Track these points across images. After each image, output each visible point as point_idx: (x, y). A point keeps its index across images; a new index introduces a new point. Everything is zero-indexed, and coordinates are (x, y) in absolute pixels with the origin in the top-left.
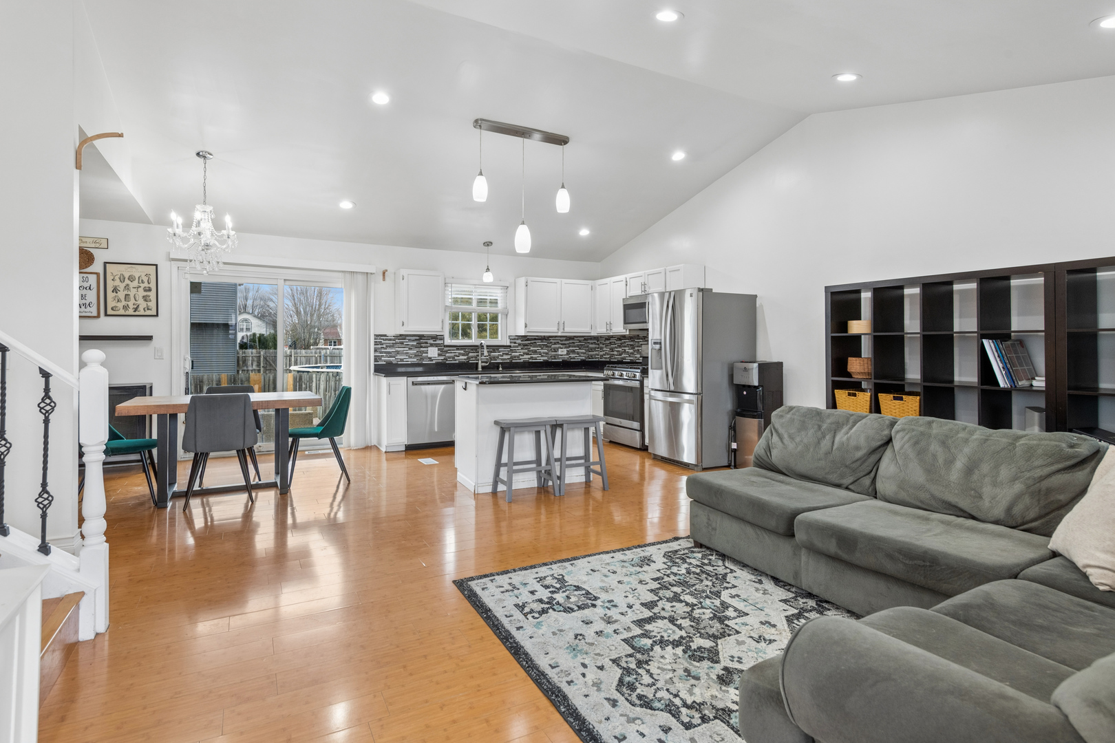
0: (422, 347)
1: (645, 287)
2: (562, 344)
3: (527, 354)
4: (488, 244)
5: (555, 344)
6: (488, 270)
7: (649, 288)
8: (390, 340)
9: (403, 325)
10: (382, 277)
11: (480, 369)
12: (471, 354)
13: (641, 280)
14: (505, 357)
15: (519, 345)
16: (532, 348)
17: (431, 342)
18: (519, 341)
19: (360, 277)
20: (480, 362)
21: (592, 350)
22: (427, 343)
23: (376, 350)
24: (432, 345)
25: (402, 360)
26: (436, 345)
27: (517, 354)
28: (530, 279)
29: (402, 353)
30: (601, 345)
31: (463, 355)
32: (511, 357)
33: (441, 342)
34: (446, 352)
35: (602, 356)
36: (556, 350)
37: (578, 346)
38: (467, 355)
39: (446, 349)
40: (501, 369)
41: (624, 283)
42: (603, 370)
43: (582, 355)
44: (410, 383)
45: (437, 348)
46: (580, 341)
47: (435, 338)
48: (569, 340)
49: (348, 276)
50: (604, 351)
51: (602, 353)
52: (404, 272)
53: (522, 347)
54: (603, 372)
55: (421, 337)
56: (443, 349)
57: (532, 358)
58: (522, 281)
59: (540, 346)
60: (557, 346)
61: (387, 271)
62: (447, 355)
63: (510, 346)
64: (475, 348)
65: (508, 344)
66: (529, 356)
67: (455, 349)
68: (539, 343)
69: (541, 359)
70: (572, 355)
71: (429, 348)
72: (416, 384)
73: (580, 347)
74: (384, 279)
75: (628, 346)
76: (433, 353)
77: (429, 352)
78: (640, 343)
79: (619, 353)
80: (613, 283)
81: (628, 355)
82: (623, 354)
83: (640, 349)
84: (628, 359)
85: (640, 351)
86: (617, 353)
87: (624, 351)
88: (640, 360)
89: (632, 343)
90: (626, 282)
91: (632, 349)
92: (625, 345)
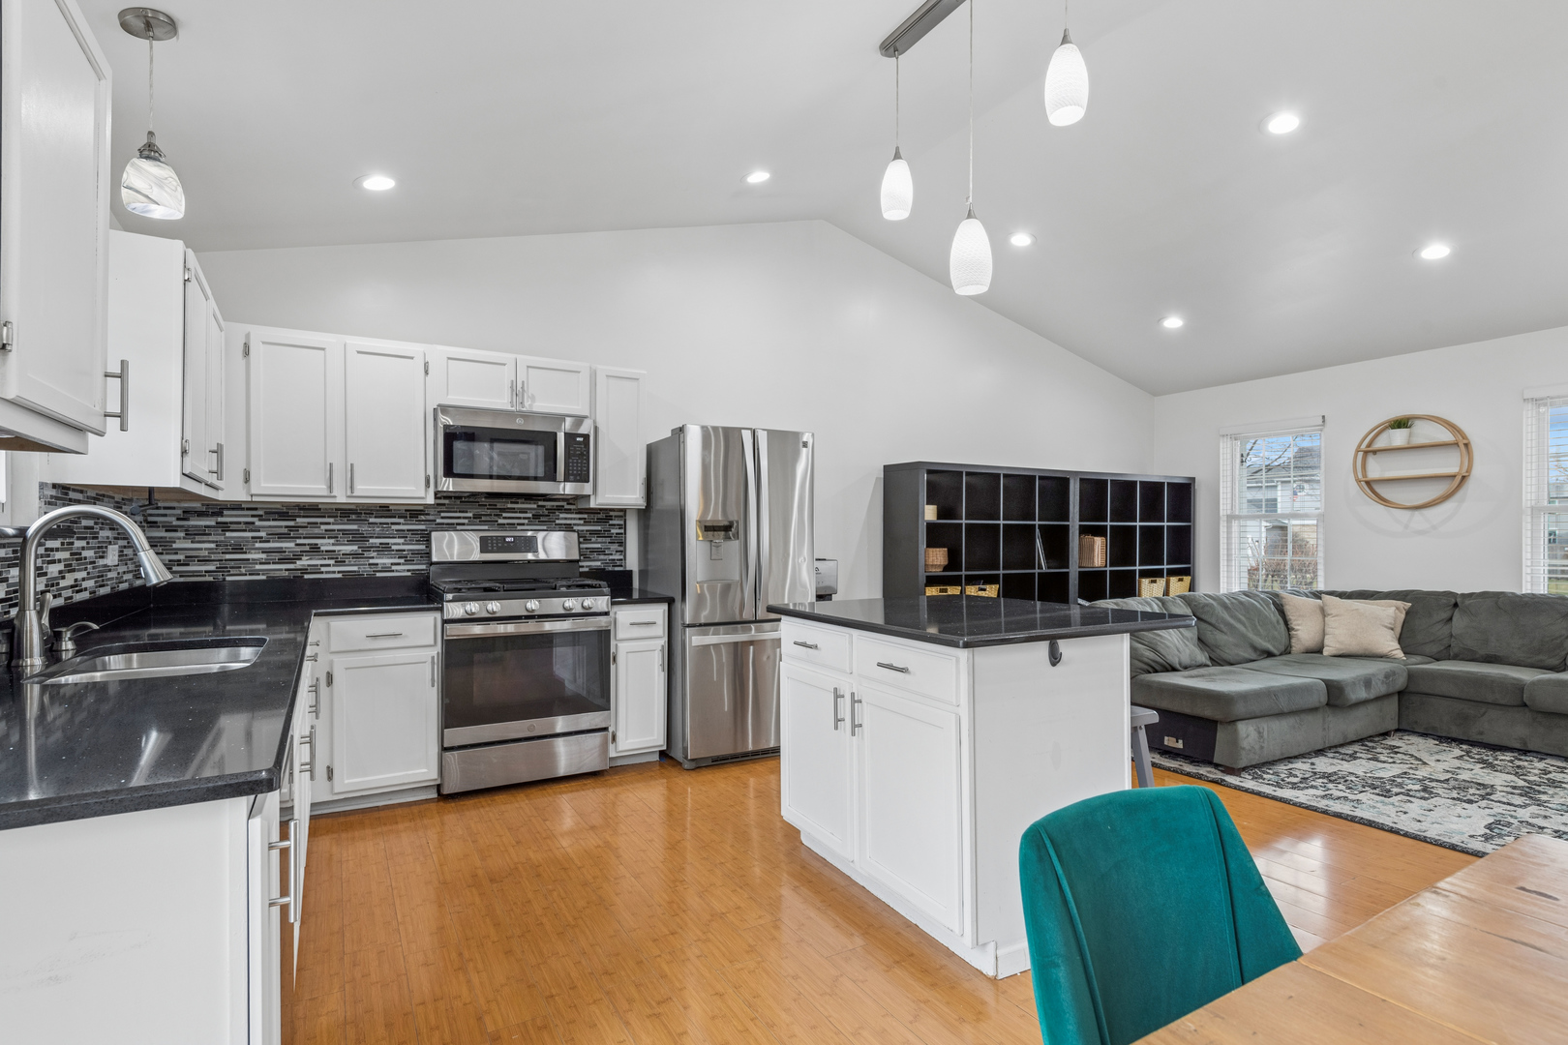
1: (519, 395)
2: (111, 527)
41: (417, 364)
78: (394, 527)
79: (277, 556)
80: (359, 352)
81: (402, 561)
82: (304, 558)
83: (395, 544)
84: (332, 571)
85: (394, 547)
86: (264, 556)
87: (307, 548)
88: (397, 571)
89: (355, 527)
90: (426, 365)
91: (351, 542)
92: (316, 531)
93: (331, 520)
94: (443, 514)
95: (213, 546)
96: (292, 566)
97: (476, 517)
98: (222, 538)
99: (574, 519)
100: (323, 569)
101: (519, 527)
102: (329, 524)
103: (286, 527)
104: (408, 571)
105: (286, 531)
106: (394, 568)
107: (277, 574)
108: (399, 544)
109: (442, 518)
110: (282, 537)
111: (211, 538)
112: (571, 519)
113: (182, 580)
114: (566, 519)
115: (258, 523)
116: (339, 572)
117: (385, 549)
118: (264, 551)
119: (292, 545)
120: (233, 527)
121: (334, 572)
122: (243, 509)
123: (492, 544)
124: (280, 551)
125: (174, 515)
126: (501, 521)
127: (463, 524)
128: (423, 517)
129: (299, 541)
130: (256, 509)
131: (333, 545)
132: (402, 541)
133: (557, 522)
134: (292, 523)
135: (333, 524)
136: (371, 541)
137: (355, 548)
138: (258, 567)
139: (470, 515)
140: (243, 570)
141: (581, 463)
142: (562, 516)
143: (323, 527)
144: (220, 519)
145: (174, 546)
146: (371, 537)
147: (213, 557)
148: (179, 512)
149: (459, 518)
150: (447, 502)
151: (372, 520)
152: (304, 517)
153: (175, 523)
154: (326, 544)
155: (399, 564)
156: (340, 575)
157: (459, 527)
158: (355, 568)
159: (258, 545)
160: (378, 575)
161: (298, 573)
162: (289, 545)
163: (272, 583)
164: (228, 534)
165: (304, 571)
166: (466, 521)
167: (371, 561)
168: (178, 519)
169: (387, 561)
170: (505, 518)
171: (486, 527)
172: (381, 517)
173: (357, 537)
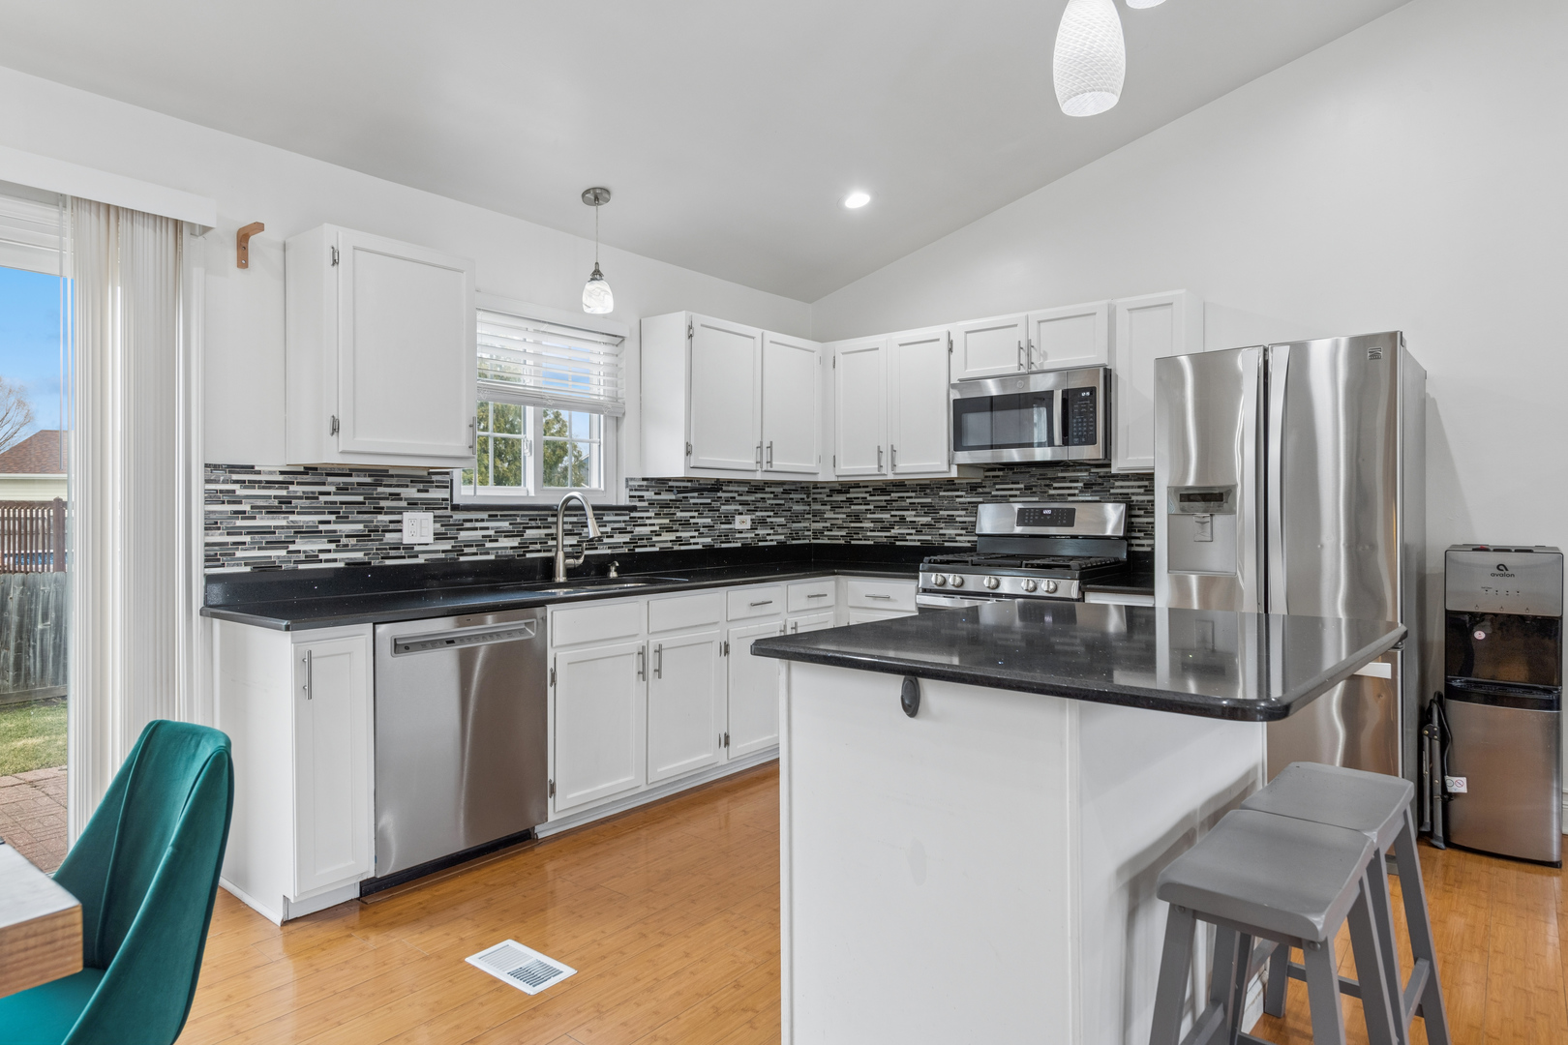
0: (379, 511)
1: (1029, 355)
2: (742, 503)
3: (669, 530)
4: (597, 196)
5: (727, 501)
6: (597, 275)
7: (1045, 355)
8: (270, 484)
9: (335, 430)
10: (232, 254)
11: (561, 578)
12: (530, 533)
13: (1018, 335)
14: (619, 539)
15: (652, 504)
16: (679, 514)
17: (411, 492)
18: (649, 495)
19: (148, 239)
20: (561, 555)
21: (797, 517)
22: (396, 497)
23: (210, 526)
24: (413, 505)
25: (312, 558)
26: (429, 506)
27: (646, 530)
28: (699, 319)
29: (312, 533)
30: (817, 507)
31: (509, 535)
32: (633, 542)
33: (444, 494)
34: (460, 527)
35: (817, 534)
36: (728, 519)
37: (771, 508)
38: (520, 534)
39: (459, 516)
40: (613, 574)
41: (944, 345)
42: (917, 570)
43: (780, 530)
44: (385, 647)
45: (430, 515)
46: (776, 497)
47: (424, 479)
48: (756, 492)
49: (92, 222)
50: (825, 520)
51: (819, 526)
52: (331, 235)
53: (657, 510)
54: (917, 578)
55: (379, 475)
56: (451, 516)
57: (679, 540)
58: (678, 321)
59: (696, 507)
60: (732, 507)
61: (259, 227)
62: (463, 535)
63: (634, 509)
64: (542, 514)
65: (624, 501)
66: (672, 536)
67: (484, 515)
68: (694, 499)
69: (701, 542)
70: (761, 532)
71: (407, 516)
72: (407, 648)
73: (776, 510)
74: (243, 261)
75: (913, 506)
76: (418, 531)
77: (405, 526)
78: (958, 500)
79: (879, 525)
80: (901, 345)
81: (964, 532)
82: (896, 527)
83: (958, 516)
84: (914, 540)
85: (958, 519)
86: (872, 525)
87: (897, 519)
88: (960, 542)
89: (929, 500)
90: (951, 343)
91: (926, 514)
92: (903, 504)
93: (913, 494)
94: (997, 487)
95: (844, 516)
96: (888, 534)
97: (1027, 488)
98: (849, 510)
99: (1132, 487)
100: (908, 537)
101: (1070, 499)
102: (911, 497)
103: (885, 501)
104: (969, 542)
105: (884, 504)
106: (958, 538)
107: (880, 540)
108: (961, 516)
109: (997, 490)
110: (883, 509)
111: (844, 510)
112: (1128, 487)
113: (829, 542)
114: (1122, 487)
115: (869, 498)
116: (919, 541)
117: (951, 520)
118: (874, 521)
119: (888, 516)
120: (855, 501)
121: (915, 540)
122: (860, 487)
123: (1029, 516)
124: (881, 521)
125: (825, 493)
126: (1052, 492)
127: (1015, 496)
128: (980, 490)
129: (893, 513)
130: (867, 487)
131: (915, 516)
132: (963, 513)
133: (1112, 491)
134: (888, 498)
135: (915, 498)
136: (941, 512)
137: (929, 519)
138: (869, 534)
139: (1022, 486)
140: (860, 536)
141: (1087, 422)
142: (1117, 484)
143: (908, 501)
144: (848, 496)
145: (825, 516)
146: (941, 510)
147: (845, 525)
148: (827, 490)
149: (1012, 489)
150: (1001, 473)
151: (941, 494)
152: (896, 492)
153: (826, 499)
154: (910, 516)
155: (961, 535)
156: (919, 544)
157: (1012, 499)
158: (929, 538)
159: (869, 516)
160: (946, 544)
161: (892, 540)
162: (886, 516)
163: (877, 546)
164: (853, 507)
165: (896, 538)
166: (1018, 493)
167: (941, 532)
168: (828, 496)
169: (953, 532)
170: (1055, 488)
171: (1037, 499)
172: (948, 491)
173: (929, 509)
